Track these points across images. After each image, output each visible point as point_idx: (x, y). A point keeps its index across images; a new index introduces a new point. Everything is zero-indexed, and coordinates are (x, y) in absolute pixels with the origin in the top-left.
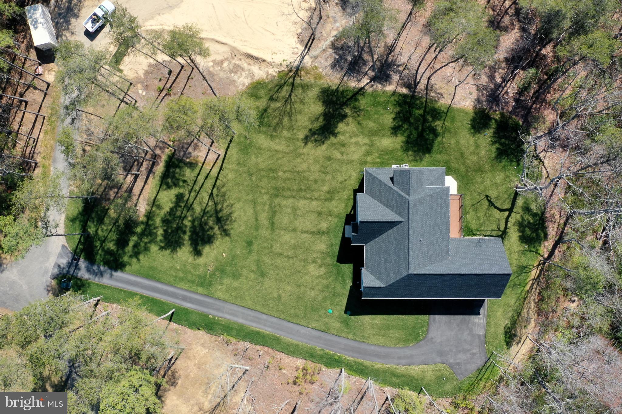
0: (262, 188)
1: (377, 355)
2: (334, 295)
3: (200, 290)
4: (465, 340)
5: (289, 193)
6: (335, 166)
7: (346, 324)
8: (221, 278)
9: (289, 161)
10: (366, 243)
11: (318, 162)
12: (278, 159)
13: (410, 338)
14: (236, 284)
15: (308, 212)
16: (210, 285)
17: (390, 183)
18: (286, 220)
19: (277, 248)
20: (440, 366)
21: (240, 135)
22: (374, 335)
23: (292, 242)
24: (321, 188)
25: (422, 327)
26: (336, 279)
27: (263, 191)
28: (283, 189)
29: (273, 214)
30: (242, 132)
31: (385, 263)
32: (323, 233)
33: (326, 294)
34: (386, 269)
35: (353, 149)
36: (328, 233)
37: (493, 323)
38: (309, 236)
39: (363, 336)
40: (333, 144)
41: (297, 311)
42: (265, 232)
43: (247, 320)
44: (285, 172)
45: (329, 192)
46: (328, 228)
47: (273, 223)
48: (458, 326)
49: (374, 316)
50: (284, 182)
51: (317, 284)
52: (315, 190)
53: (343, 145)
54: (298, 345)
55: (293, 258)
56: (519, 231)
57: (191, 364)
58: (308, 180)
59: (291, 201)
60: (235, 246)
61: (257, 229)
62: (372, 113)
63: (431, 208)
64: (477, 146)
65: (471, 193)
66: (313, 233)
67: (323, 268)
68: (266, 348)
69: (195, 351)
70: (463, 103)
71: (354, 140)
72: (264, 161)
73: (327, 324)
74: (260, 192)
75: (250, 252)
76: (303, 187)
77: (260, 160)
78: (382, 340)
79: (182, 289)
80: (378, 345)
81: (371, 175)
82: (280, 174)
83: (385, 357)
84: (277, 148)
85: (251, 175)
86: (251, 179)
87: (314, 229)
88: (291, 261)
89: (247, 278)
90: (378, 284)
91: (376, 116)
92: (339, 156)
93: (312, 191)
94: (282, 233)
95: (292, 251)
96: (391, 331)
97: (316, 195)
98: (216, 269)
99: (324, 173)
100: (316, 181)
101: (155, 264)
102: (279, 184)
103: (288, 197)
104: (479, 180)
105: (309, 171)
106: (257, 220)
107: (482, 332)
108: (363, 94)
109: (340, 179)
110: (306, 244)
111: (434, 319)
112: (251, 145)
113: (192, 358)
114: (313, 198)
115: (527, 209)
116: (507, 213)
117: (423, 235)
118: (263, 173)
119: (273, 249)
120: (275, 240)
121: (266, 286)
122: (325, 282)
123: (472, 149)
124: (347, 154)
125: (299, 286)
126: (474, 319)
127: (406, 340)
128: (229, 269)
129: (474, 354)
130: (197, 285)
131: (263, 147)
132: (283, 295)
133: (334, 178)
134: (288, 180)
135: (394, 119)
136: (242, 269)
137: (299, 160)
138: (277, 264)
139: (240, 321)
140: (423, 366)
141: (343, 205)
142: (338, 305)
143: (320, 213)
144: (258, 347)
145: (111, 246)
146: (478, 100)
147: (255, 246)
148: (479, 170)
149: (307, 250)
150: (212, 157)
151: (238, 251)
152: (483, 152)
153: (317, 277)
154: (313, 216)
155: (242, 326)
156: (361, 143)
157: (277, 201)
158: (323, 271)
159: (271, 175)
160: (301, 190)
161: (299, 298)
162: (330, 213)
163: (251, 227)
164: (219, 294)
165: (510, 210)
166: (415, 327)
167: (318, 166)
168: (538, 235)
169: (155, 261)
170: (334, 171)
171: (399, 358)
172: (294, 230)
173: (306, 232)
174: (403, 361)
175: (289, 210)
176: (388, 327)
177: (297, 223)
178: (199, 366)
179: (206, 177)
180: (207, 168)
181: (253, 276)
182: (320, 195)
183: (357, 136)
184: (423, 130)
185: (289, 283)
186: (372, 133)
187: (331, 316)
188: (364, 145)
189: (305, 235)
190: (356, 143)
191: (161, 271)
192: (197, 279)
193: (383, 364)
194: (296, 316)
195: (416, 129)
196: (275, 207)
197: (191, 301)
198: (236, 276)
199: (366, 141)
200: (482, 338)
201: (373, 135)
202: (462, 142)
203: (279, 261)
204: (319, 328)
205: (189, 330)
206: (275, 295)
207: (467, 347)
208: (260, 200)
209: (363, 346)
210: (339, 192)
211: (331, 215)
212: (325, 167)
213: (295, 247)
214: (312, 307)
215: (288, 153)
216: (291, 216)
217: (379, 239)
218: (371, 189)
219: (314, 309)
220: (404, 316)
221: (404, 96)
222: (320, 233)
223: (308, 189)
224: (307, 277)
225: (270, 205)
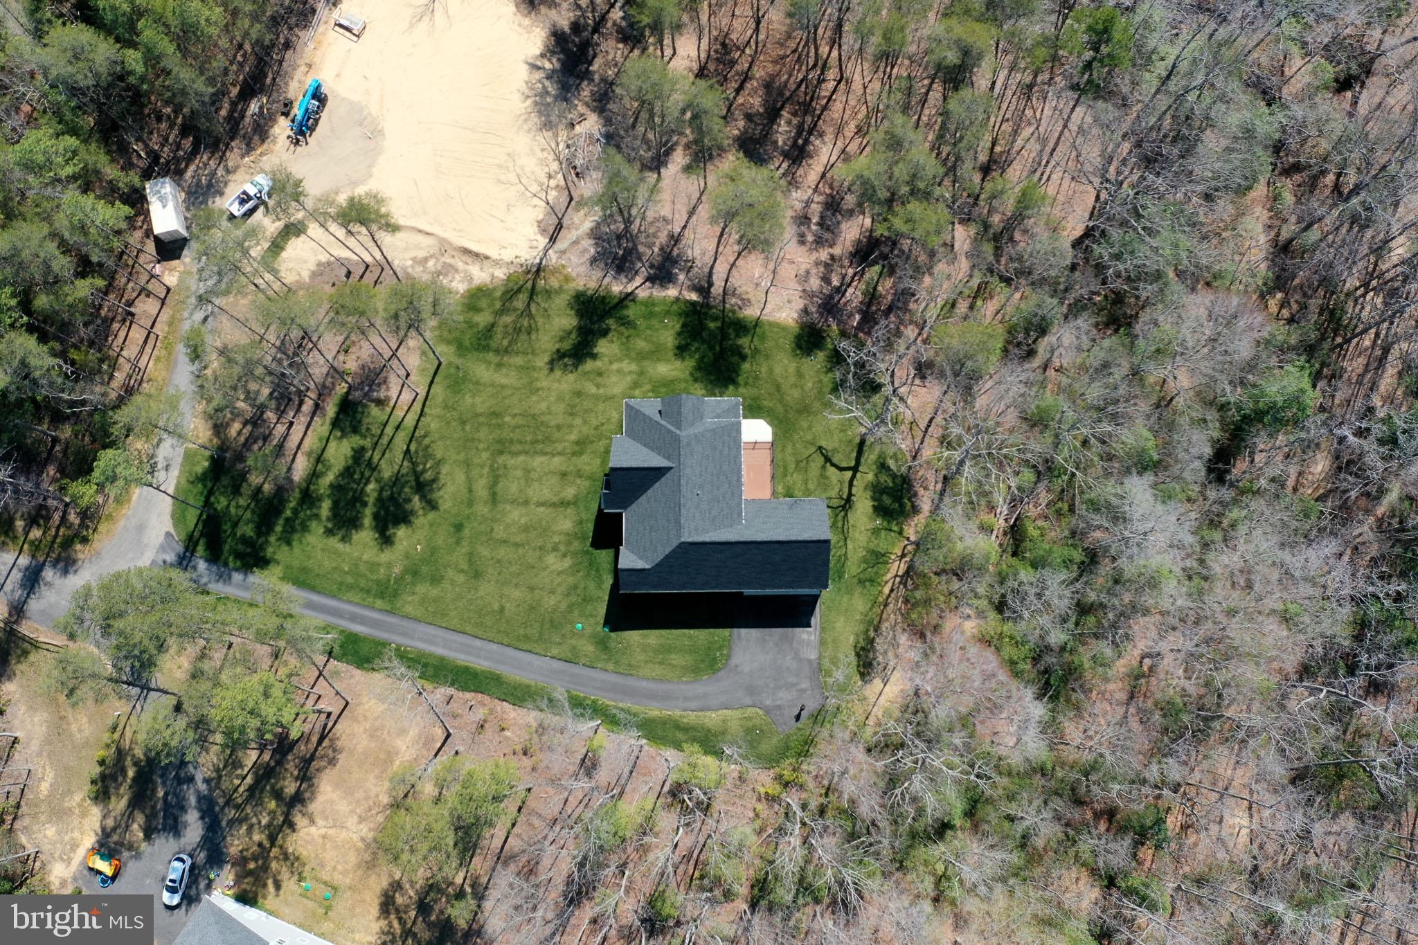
0: (480, 441)
1: (653, 696)
2: (584, 600)
3: (379, 603)
4: (788, 668)
5: (520, 447)
6: (587, 404)
7: (602, 644)
8: (413, 584)
9: (520, 401)
10: (625, 508)
11: (563, 400)
12: (504, 398)
13: (702, 666)
14: (435, 591)
15: (546, 474)
16: (396, 594)
17: (657, 417)
18: (514, 488)
19: (500, 533)
20: (750, 711)
21: (450, 364)
22: (646, 662)
23: (523, 521)
24: (567, 437)
25: (720, 648)
26: (588, 575)
27: (481, 446)
28: (511, 442)
29: (495, 478)
30: (452, 359)
31: (650, 532)
32: (569, 504)
33: (573, 599)
34: (651, 542)
35: (614, 379)
36: (575, 503)
37: (829, 640)
38: (550, 510)
39: (630, 665)
40: (585, 373)
41: (529, 631)
42: (482, 509)
43: (450, 649)
44: (514, 416)
45: (577, 443)
46: (576, 496)
47: (494, 494)
48: (777, 645)
49: (646, 632)
50: (513, 432)
51: (559, 585)
52: (558, 441)
53: (600, 374)
54: (528, 686)
55: (523, 545)
56: (873, 499)
57: (358, 729)
58: (548, 427)
59: (522, 458)
60: (435, 533)
61: (470, 504)
62: (642, 328)
63: (715, 449)
64: (800, 375)
65: (794, 445)
66: (553, 505)
67: (568, 558)
68: (480, 695)
69: (367, 707)
70: (778, 315)
71: (615, 366)
72: (483, 402)
73: (574, 648)
74: (477, 448)
75: (458, 542)
76: (540, 437)
77: (478, 400)
78: (659, 671)
79: (350, 602)
80: (653, 679)
81: (632, 408)
82: (507, 419)
83: (666, 697)
84: (504, 381)
85: (463, 423)
86: (463, 429)
87: (555, 499)
88: (521, 551)
89: (453, 582)
90: (640, 564)
91: (649, 332)
92: (593, 390)
93: (554, 442)
94: (508, 508)
95: (523, 536)
96: (673, 656)
97: (559, 447)
98: (406, 571)
99: (571, 414)
100: (559, 427)
101: (310, 564)
102: (505, 434)
103: (516, 454)
104: (805, 425)
105: (550, 413)
106: (470, 491)
107: (813, 656)
108: (633, 300)
109: (594, 422)
110: (544, 523)
111: (739, 635)
112: (464, 379)
113: (361, 718)
114: (555, 452)
115: (882, 466)
116: (849, 474)
117: (701, 487)
118: (481, 419)
119: (494, 534)
120: (497, 520)
121: (481, 593)
122: (571, 580)
123: (792, 380)
124: (604, 386)
125: (532, 589)
126: (802, 634)
127: (695, 671)
128: (425, 569)
129: (803, 691)
130: (375, 596)
131: (482, 381)
132: (508, 605)
133: (585, 422)
134: (519, 427)
135: (679, 334)
136: (445, 567)
137: (535, 398)
138: (499, 557)
139: (439, 651)
140: (725, 711)
141: (598, 461)
142: (591, 616)
143: (564, 475)
144: (468, 695)
145: (247, 530)
146: (805, 311)
147: (466, 532)
148: (805, 410)
149: (545, 530)
150: (407, 396)
151: (439, 541)
152: (810, 385)
153: (559, 573)
154: (554, 480)
155: (442, 659)
156: (626, 370)
157: (501, 460)
158: (568, 562)
159: (494, 421)
160: (537, 441)
161: (532, 608)
162: (579, 474)
163: (462, 502)
164: (409, 609)
165: (855, 469)
166: (709, 648)
167: (562, 406)
168: (902, 506)
169: (309, 558)
170: (586, 411)
171: (686, 699)
172: (526, 503)
173: (542, 504)
174: (694, 705)
175: (519, 473)
176: (669, 650)
177: (530, 492)
178: (372, 734)
179: (398, 428)
180: (399, 413)
181: (461, 578)
182: (564, 448)
183: (620, 360)
184: (722, 351)
185: (517, 585)
186: (641, 357)
187: (580, 635)
188: (630, 372)
189: (542, 509)
190: (619, 371)
191: (318, 575)
192: (375, 587)
193: (661, 710)
194: (527, 638)
195: (711, 348)
196: (498, 469)
197: (363, 621)
198: (436, 580)
199: (634, 367)
200: (815, 665)
201: (644, 358)
202: (778, 370)
203: (502, 552)
204: (563, 656)
205: (358, 672)
206: (496, 607)
207: (793, 680)
208: (476, 460)
209: (630, 682)
210: (592, 442)
211: (580, 477)
212: (573, 407)
213: (526, 529)
214: (551, 621)
215: (519, 389)
216: (522, 482)
217: (643, 499)
218: (632, 428)
219: (554, 625)
220: (692, 631)
221: (693, 304)
222: (564, 504)
223: (548, 439)
224: (544, 574)
225: (491, 466)
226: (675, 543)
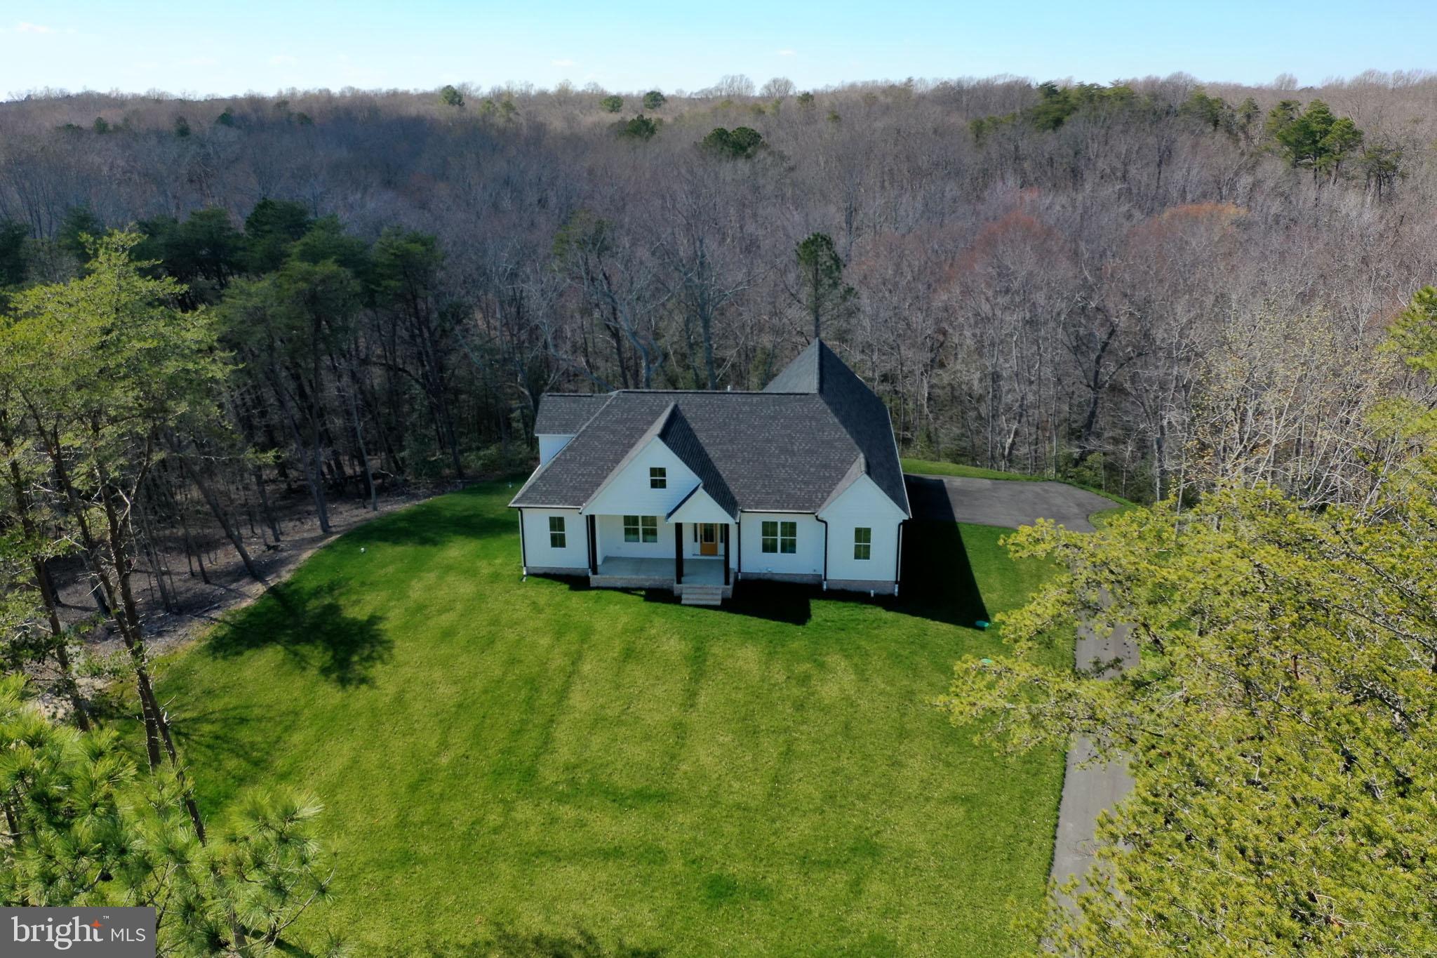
5: (532, 736)
6: (477, 622)
11: (450, 657)
15: (617, 685)
18: (636, 749)
24: (541, 649)
27: (494, 818)
28: (509, 753)
31: (793, 453)
32: (699, 650)
36: (701, 640)
37: (955, 472)
38: (708, 688)
40: (406, 627)
45: (561, 635)
46: (685, 636)
47: (643, 796)
52: (543, 665)
55: (790, 740)
59: (562, 733)
61: (655, 856)
66: (697, 678)
67: (829, 659)
74: (496, 831)
87: (685, 673)
89: (890, 912)
92: (451, 615)
93: (544, 669)
95: (765, 742)
97: (560, 662)
99: (490, 644)
100: (512, 661)
103: (547, 742)
105: (470, 679)
108: (290, 585)
109: (526, 610)
110: (737, 699)
111: (968, 519)
114: (569, 669)
119: (753, 804)
120: (714, 793)
121: (921, 842)
122: (879, 661)
126: (953, 484)
136: (845, 931)
138: (817, 795)
143: (629, 655)
147: (739, 869)
149: (756, 695)
151: (758, 943)
154: (636, 674)
157: (549, 775)
158: (835, 660)
162: (634, 635)
167: (463, 658)
172: (680, 727)
173: (692, 695)
177: (655, 717)
182: (566, 655)
183: (405, 590)
186: (415, 568)
189: (702, 699)
190: (428, 589)
196: (573, 782)
199: (431, 576)
203: (805, 788)
206: (958, 812)
210: (568, 617)
211: (642, 630)
212: (473, 641)
218: (575, 488)
220: (969, 550)
222: (698, 658)
223: (533, 684)
224: (864, 704)
225: (562, 799)
226: (820, 404)
